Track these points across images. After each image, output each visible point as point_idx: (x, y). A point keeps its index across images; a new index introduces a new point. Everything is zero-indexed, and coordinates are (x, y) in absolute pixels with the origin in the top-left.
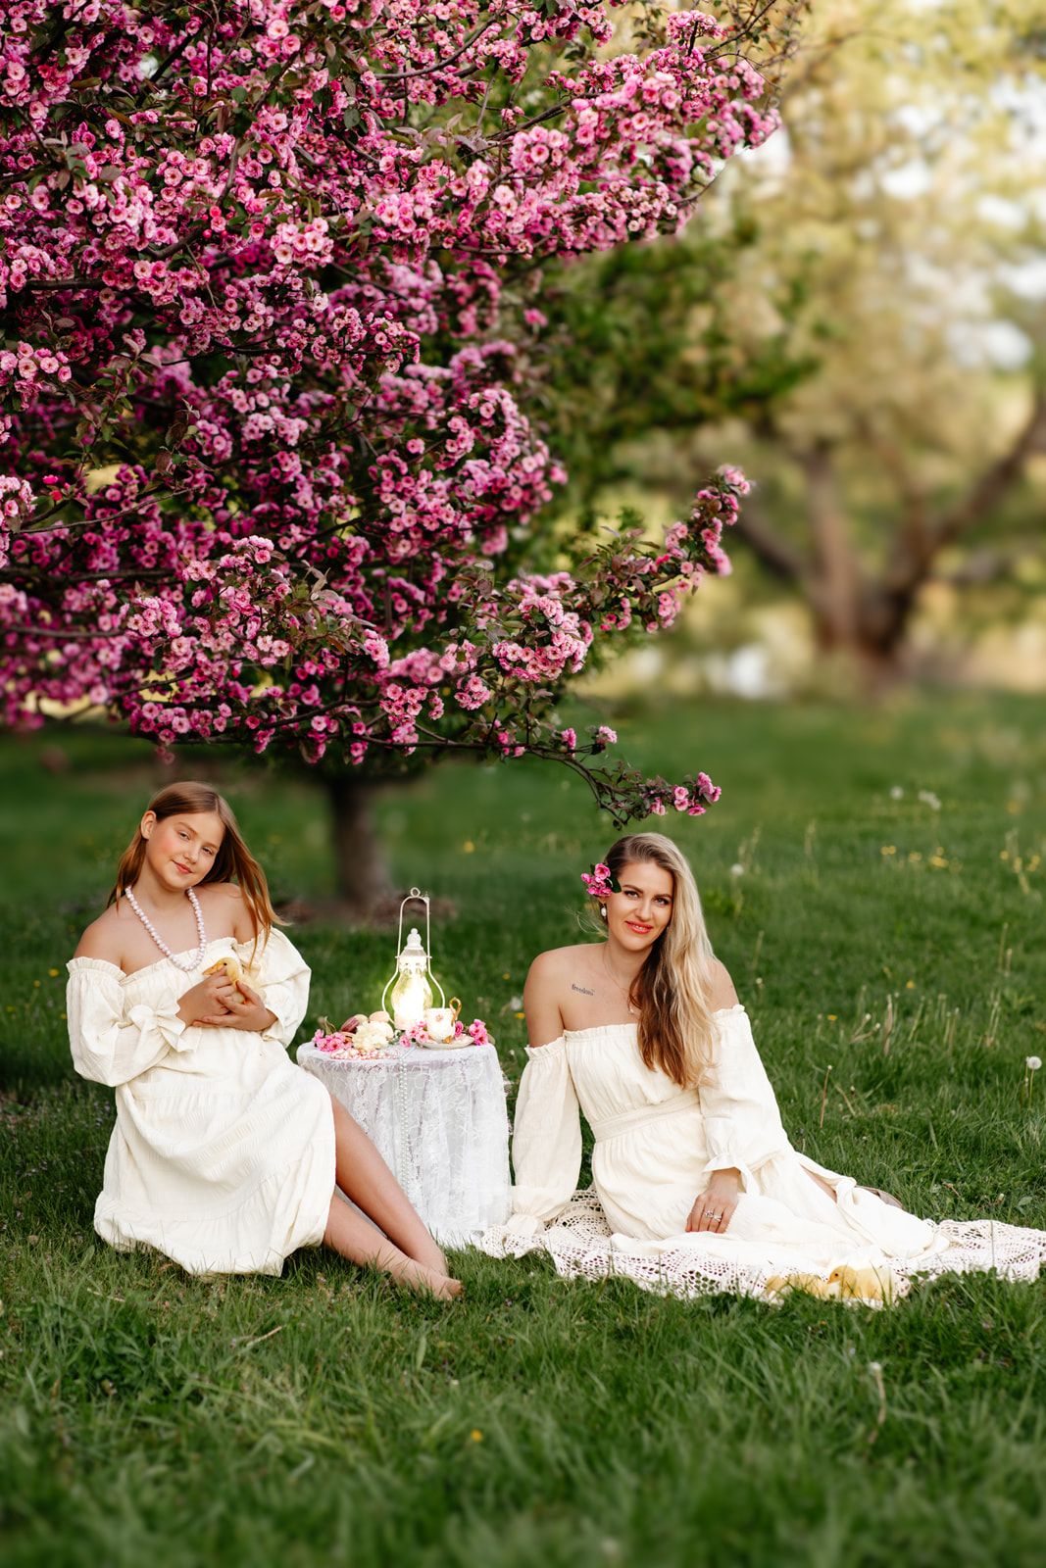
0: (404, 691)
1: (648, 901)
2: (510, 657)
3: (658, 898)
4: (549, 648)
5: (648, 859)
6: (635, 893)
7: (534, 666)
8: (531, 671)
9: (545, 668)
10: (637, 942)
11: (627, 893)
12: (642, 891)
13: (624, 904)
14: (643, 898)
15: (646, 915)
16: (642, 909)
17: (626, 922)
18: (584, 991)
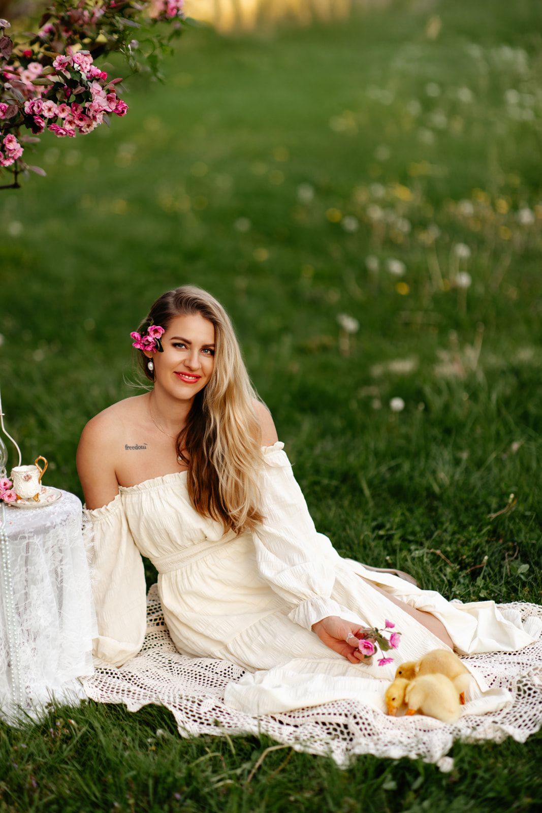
1: (196, 351)
2: (46, 114)
3: (205, 348)
5: (193, 313)
6: (183, 344)
7: (70, 122)
8: (68, 127)
9: (82, 124)
10: (187, 392)
11: (175, 345)
12: (189, 343)
13: (174, 356)
14: (191, 349)
15: (195, 365)
16: (190, 360)
17: (175, 372)
18: (137, 448)
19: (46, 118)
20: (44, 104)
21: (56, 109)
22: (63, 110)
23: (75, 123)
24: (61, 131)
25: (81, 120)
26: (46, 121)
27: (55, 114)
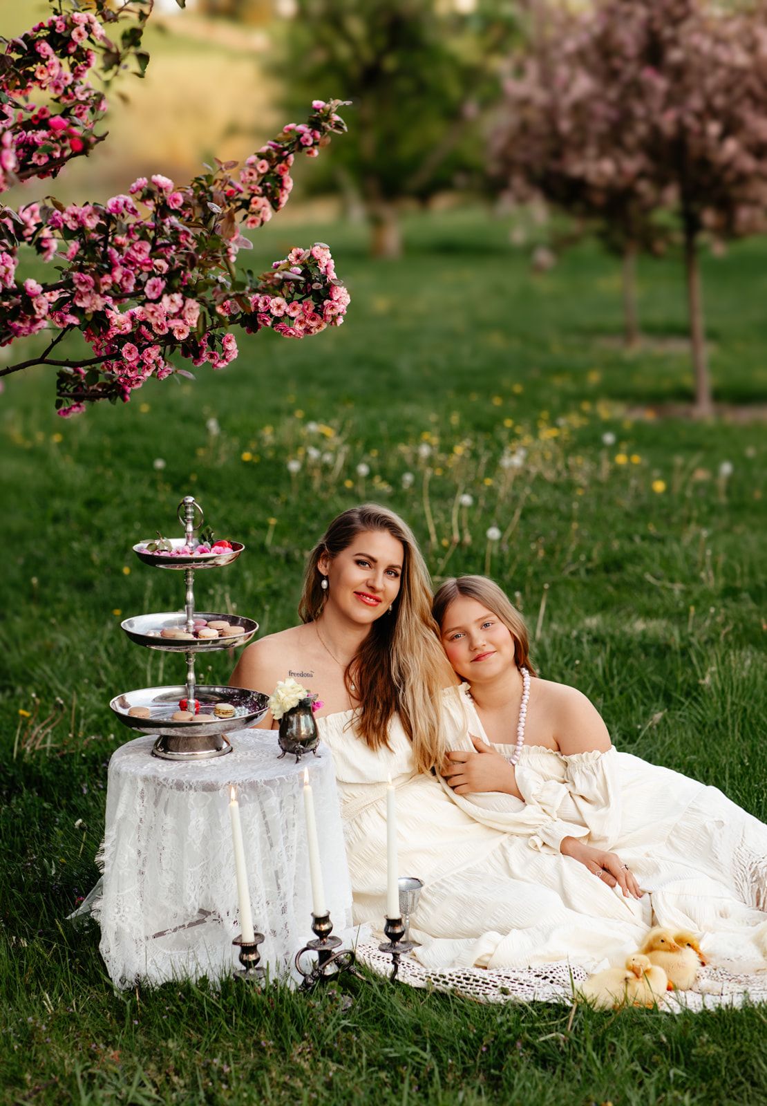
0: (141, 352)
1: (381, 571)
2: (275, 312)
3: (389, 570)
4: (326, 302)
5: (382, 529)
6: (366, 562)
7: (301, 322)
8: (299, 327)
9: (314, 324)
10: (367, 614)
11: (358, 562)
12: (374, 560)
13: (357, 575)
14: (376, 568)
15: (379, 585)
16: (374, 580)
17: (355, 592)
18: (302, 675)
19: (271, 315)
20: (273, 301)
21: (285, 307)
22: (294, 309)
23: (305, 323)
24: (291, 331)
25: (313, 319)
26: (272, 320)
27: (285, 312)
